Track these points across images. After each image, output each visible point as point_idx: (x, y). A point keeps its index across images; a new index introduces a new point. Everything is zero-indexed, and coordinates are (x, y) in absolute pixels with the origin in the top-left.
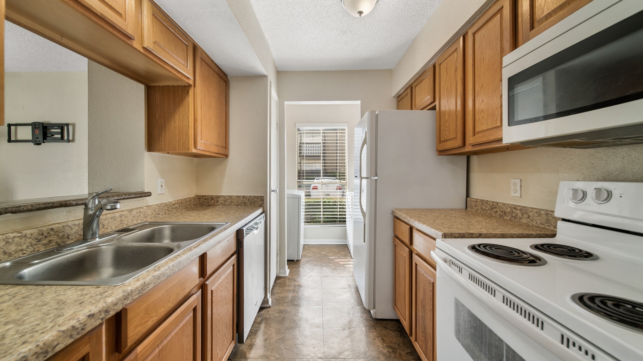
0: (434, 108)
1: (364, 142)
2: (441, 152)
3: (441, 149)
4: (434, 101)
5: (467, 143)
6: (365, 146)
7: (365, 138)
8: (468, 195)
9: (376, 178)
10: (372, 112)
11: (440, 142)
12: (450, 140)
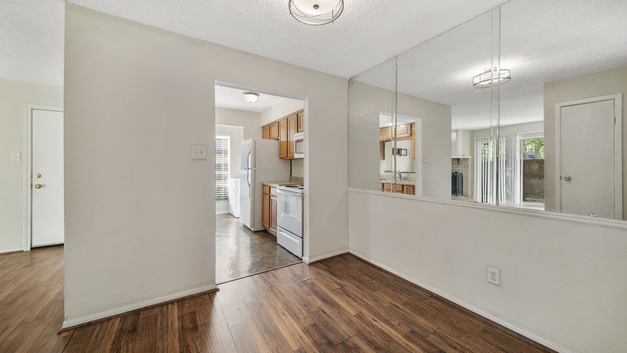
0: (278, 139)
1: (250, 152)
2: (281, 158)
3: (281, 157)
4: (279, 137)
5: (288, 156)
6: (250, 154)
7: (250, 151)
8: (291, 175)
9: (255, 169)
10: (254, 139)
11: (281, 154)
12: (283, 154)
